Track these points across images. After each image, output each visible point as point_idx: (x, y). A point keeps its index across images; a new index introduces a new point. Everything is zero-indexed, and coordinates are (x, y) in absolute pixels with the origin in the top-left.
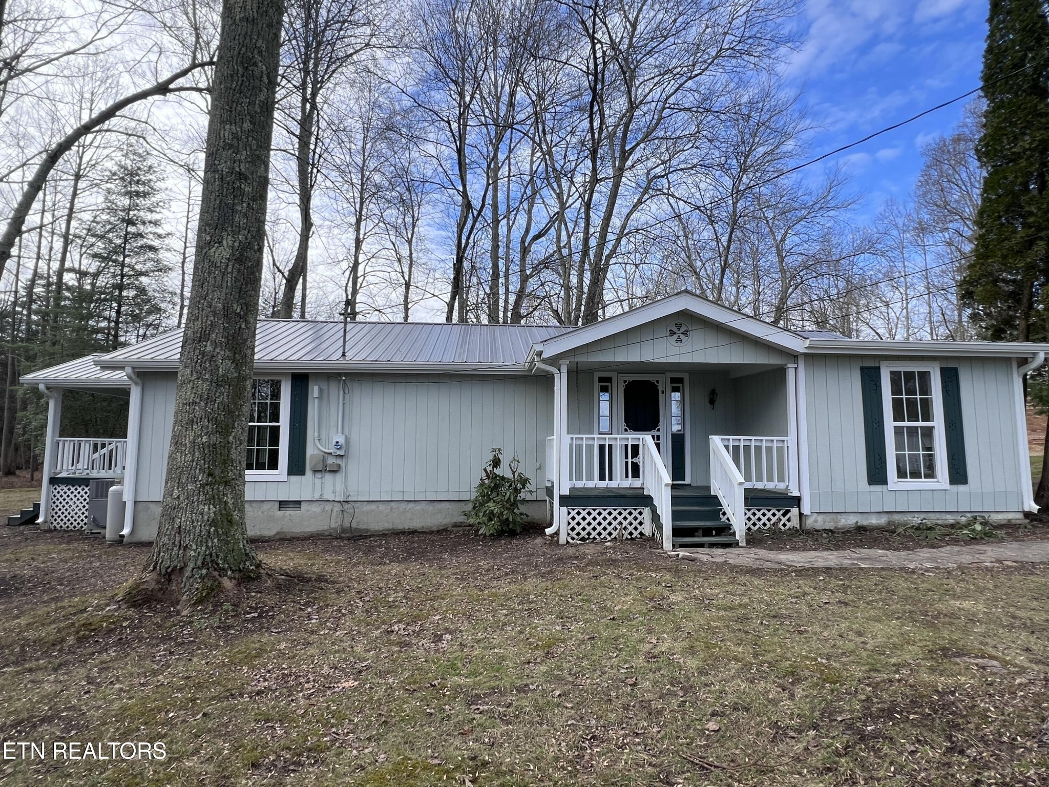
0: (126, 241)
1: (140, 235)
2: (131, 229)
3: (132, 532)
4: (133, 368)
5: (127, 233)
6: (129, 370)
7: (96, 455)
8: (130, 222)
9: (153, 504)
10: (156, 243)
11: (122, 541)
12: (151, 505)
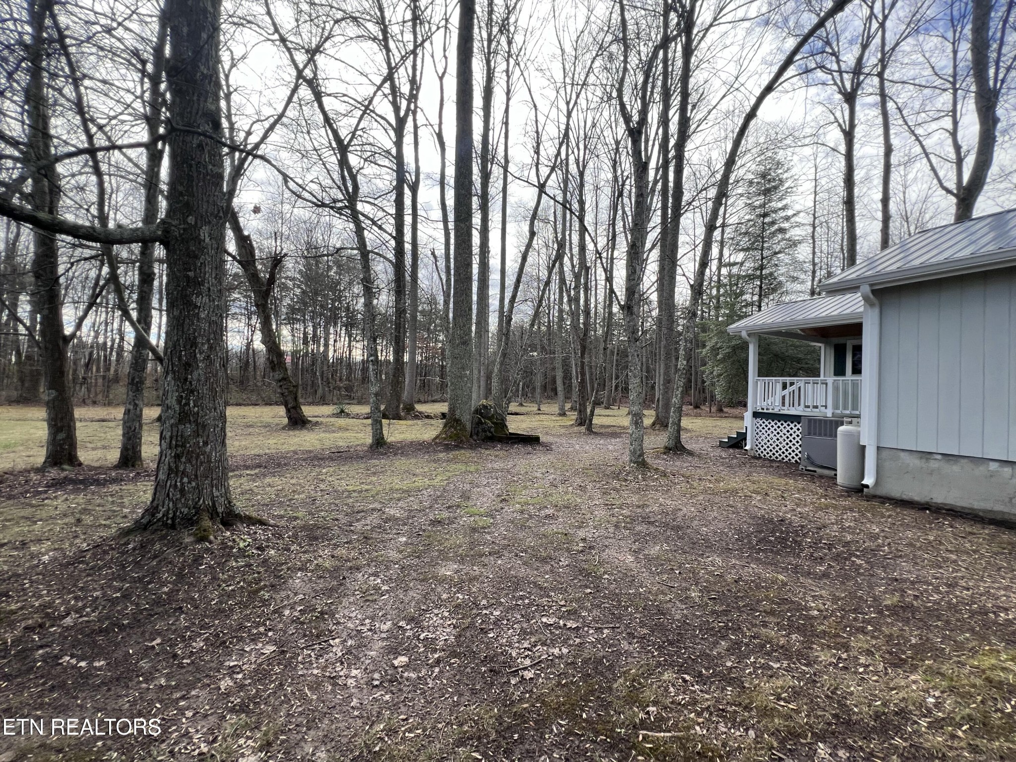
0: (764, 230)
1: (773, 223)
2: (767, 220)
3: (877, 483)
4: (871, 285)
5: (763, 223)
6: (866, 289)
7: (786, 392)
8: (765, 215)
9: (907, 454)
10: (786, 225)
11: (862, 491)
12: (902, 454)
